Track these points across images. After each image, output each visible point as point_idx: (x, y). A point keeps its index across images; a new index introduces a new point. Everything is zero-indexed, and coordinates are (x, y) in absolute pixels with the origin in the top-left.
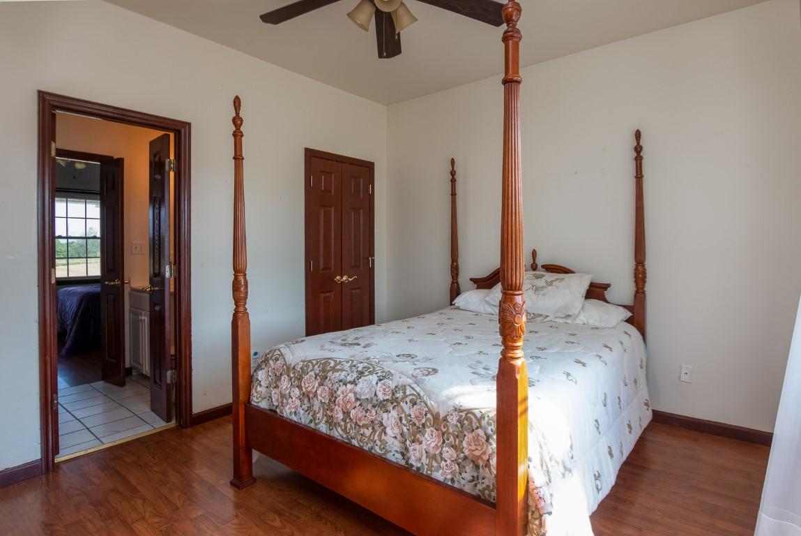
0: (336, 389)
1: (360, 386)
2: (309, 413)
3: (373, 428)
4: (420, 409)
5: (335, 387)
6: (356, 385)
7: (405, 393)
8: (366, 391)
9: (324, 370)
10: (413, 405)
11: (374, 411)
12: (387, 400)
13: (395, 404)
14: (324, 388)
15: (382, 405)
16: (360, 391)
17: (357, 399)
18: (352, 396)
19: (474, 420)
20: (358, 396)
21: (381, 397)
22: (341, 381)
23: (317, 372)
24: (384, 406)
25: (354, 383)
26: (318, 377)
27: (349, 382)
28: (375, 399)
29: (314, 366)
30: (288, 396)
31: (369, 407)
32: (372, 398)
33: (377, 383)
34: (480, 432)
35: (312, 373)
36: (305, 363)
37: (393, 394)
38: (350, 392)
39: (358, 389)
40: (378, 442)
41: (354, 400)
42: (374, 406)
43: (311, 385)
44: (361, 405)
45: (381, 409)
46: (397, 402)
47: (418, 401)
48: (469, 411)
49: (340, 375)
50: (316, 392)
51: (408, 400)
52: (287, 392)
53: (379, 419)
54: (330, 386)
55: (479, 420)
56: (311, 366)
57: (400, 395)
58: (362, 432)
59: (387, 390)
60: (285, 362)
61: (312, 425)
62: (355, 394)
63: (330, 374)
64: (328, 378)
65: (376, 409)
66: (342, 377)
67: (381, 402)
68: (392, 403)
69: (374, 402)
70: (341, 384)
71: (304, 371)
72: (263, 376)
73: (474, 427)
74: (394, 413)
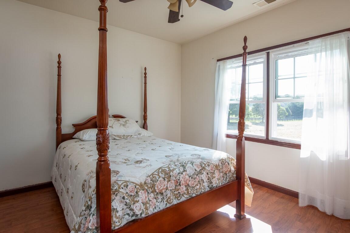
0: (179, 178)
1: (188, 171)
2: (164, 202)
3: (200, 183)
4: (211, 166)
5: (178, 178)
6: (186, 171)
7: (204, 164)
8: (191, 171)
9: (166, 174)
10: (209, 166)
11: (198, 177)
12: (201, 170)
13: (204, 169)
14: (171, 182)
15: (200, 173)
16: (189, 173)
17: (190, 177)
18: (187, 177)
19: (224, 161)
20: (189, 175)
21: (198, 170)
22: (179, 173)
23: (164, 176)
24: (201, 172)
25: (184, 171)
26: (166, 179)
27: (183, 172)
28: (196, 172)
29: (158, 175)
30: (148, 202)
31: (195, 176)
32: (195, 173)
33: (193, 166)
34: (227, 163)
35: (161, 179)
36: (151, 176)
37: (202, 166)
38: (186, 175)
39: (188, 172)
40: (203, 188)
41: (188, 178)
42: (197, 175)
43: (162, 185)
44: (192, 178)
45: (200, 174)
46: (204, 168)
47: (209, 164)
48: (222, 159)
49: (176, 171)
50: (167, 187)
51: (207, 165)
52: (147, 199)
53: (201, 178)
54: (174, 179)
55: (225, 160)
56: (157, 176)
57: (203, 165)
58: (196, 189)
59: (198, 166)
60: (135, 183)
61: (168, 205)
62: (188, 175)
63: (171, 173)
64: (172, 176)
65: (198, 175)
66: (178, 172)
67: (199, 172)
68: (203, 170)
69: (197, 173)
70: (180, 174)
71: (154, 181)
72: (117, 204)
73: (225, 163)
74: (205, 173)
